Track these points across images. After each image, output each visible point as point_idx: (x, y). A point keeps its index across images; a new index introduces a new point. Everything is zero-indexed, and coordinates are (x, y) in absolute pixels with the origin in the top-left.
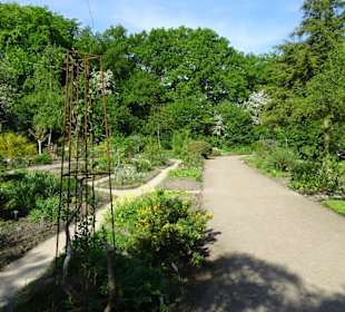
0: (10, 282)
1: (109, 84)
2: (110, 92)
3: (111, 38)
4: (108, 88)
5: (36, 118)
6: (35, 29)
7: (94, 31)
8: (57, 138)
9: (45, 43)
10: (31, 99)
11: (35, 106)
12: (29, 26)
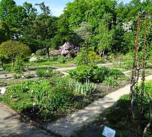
0: (101, 105)
1: (131, 27)
2: (131, 31)
3: (133, 4)
4: (130, 29)
5: (98, 45)
6: (99, 7)
7: (124, 3)
8: (107, 53)
9: (103, 13)
10: (97, 37)
11: (98, 40)
12: (97, 7)
